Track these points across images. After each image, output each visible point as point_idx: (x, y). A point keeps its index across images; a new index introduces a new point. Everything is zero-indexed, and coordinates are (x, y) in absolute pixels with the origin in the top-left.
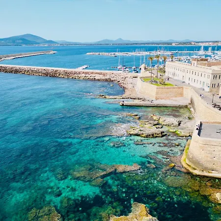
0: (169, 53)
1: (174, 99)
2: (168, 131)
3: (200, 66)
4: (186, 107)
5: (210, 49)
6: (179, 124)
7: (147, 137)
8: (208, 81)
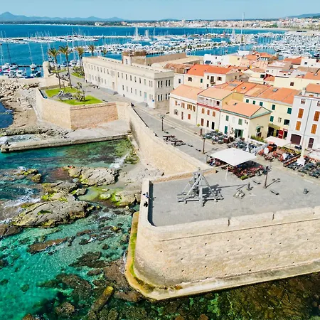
0: (91, 39)
1: (104, 125)
2: (98, 199)
3: (136, 65)
4: (125, 138)
5: (147, 32)
6: (116, 179)
7: (56, 225)
8: (152, 90)
